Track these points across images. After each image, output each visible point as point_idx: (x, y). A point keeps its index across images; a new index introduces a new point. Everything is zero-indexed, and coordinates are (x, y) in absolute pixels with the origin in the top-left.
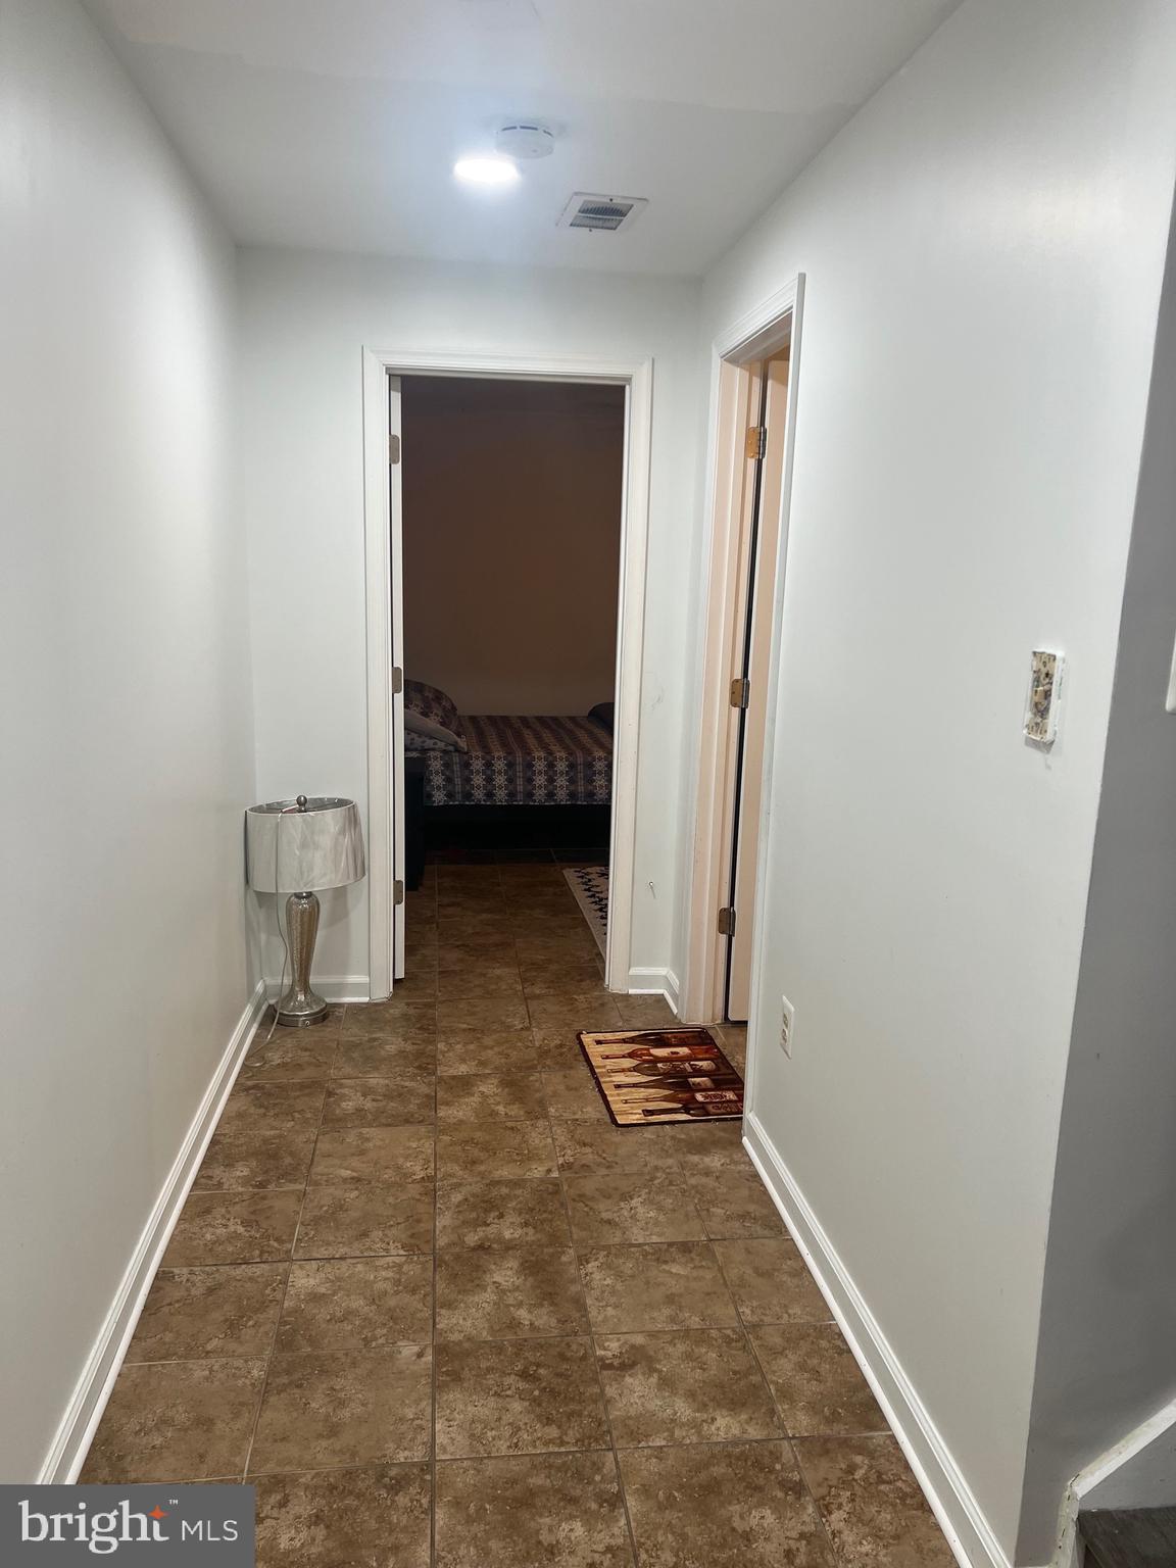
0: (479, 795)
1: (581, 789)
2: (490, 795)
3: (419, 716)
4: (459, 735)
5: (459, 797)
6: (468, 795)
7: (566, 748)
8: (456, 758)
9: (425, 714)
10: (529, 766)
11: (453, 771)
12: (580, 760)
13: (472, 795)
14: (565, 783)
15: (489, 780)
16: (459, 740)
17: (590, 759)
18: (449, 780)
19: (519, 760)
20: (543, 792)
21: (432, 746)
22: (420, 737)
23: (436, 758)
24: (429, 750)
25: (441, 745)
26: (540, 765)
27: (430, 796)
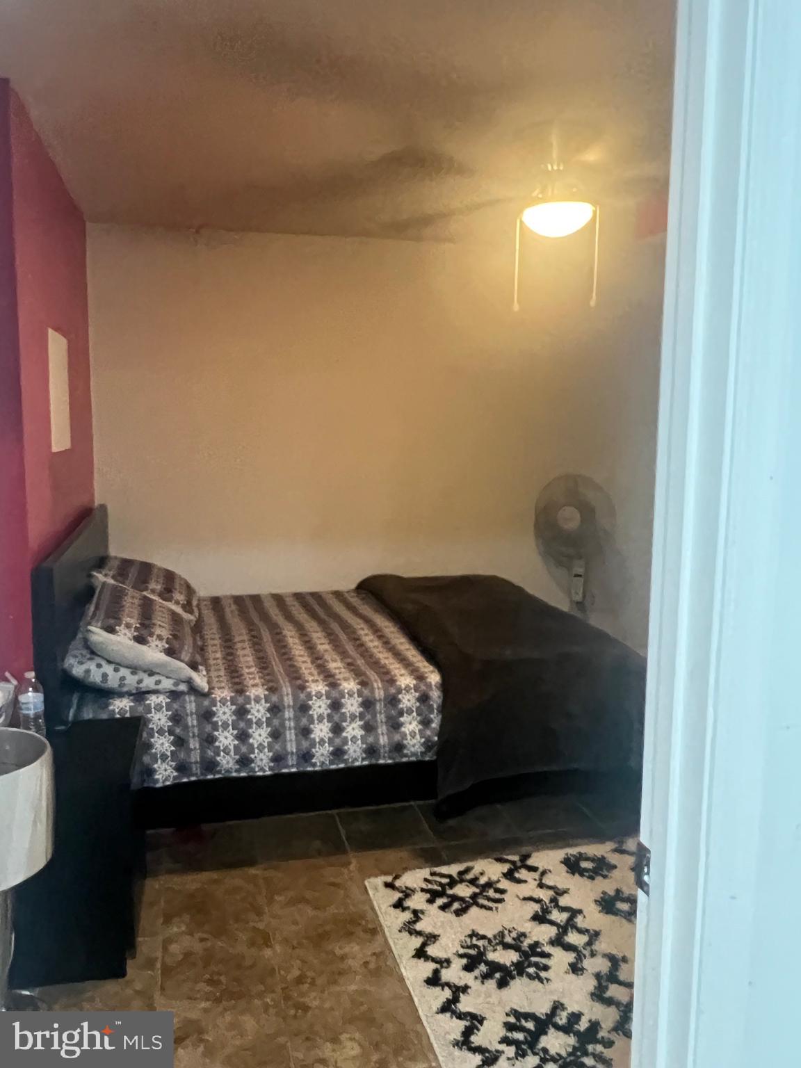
0: (227, 763)
1: (383, 740)
2: (244, 761)
3: (132, 643)
4: (194, 666)
5: (196, 769)
6: (210, 765)
7: (357, 673)
8: (191, 705)
9: (140, 640)
10: (304, 708)
11: (186, 727)
12: (379, 694)
13: (218, 764)
14: (359, 733)
15: (243, 736)
16: (194, 675)
17: (393, 691)
18: (180, 742)
19: (288, 700)
20: (327, 749)
21: (153, 687)
22: (133, 673)
23: (159, 708)
24: (149, 692)
25: (167, 684)
26: (320, 707)
27: (150, 772)
